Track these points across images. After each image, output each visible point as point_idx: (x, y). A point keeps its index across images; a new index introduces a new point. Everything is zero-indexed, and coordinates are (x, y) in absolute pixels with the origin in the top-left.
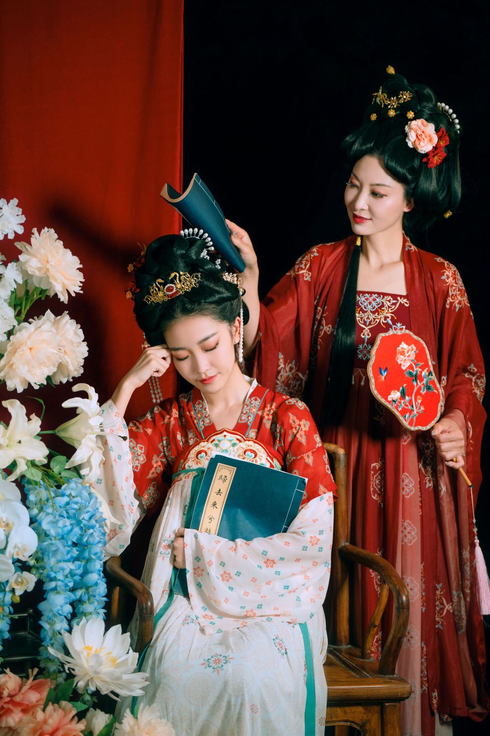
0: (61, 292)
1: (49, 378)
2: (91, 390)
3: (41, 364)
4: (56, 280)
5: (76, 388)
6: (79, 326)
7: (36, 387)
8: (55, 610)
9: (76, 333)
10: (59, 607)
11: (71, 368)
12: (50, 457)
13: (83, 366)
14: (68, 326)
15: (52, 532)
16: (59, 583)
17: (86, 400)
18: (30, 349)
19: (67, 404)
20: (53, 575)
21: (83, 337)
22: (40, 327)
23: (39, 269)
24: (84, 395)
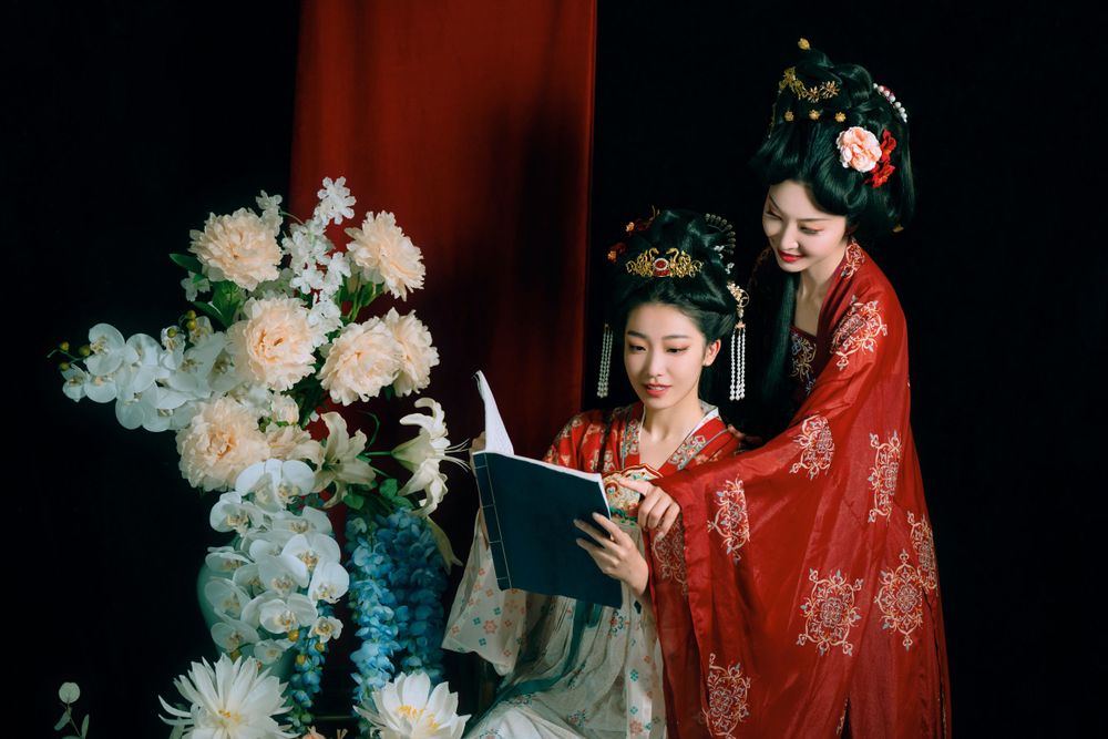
0: (397, 288)
1: (383, 390)
2: (437, 407)
3: (371, 372)
4: (388, 274)
5: (419, 403)
6: (426, 328)
7: (365, 400)
8: (368, 661)
9: (420, 336)
10: (373, 659)
11: (415, 377)
12: (379, 480)
13: (429, 376)
14: (413, 328)
15: (367, 570)
16: (373, 630)
17: (428, 417)
18: (359, 354)
19: (406, 420)
20: (366, 619)
21: (430, 341)
22: (371, 329)
23: (367, 260)
24: (428, 411)
